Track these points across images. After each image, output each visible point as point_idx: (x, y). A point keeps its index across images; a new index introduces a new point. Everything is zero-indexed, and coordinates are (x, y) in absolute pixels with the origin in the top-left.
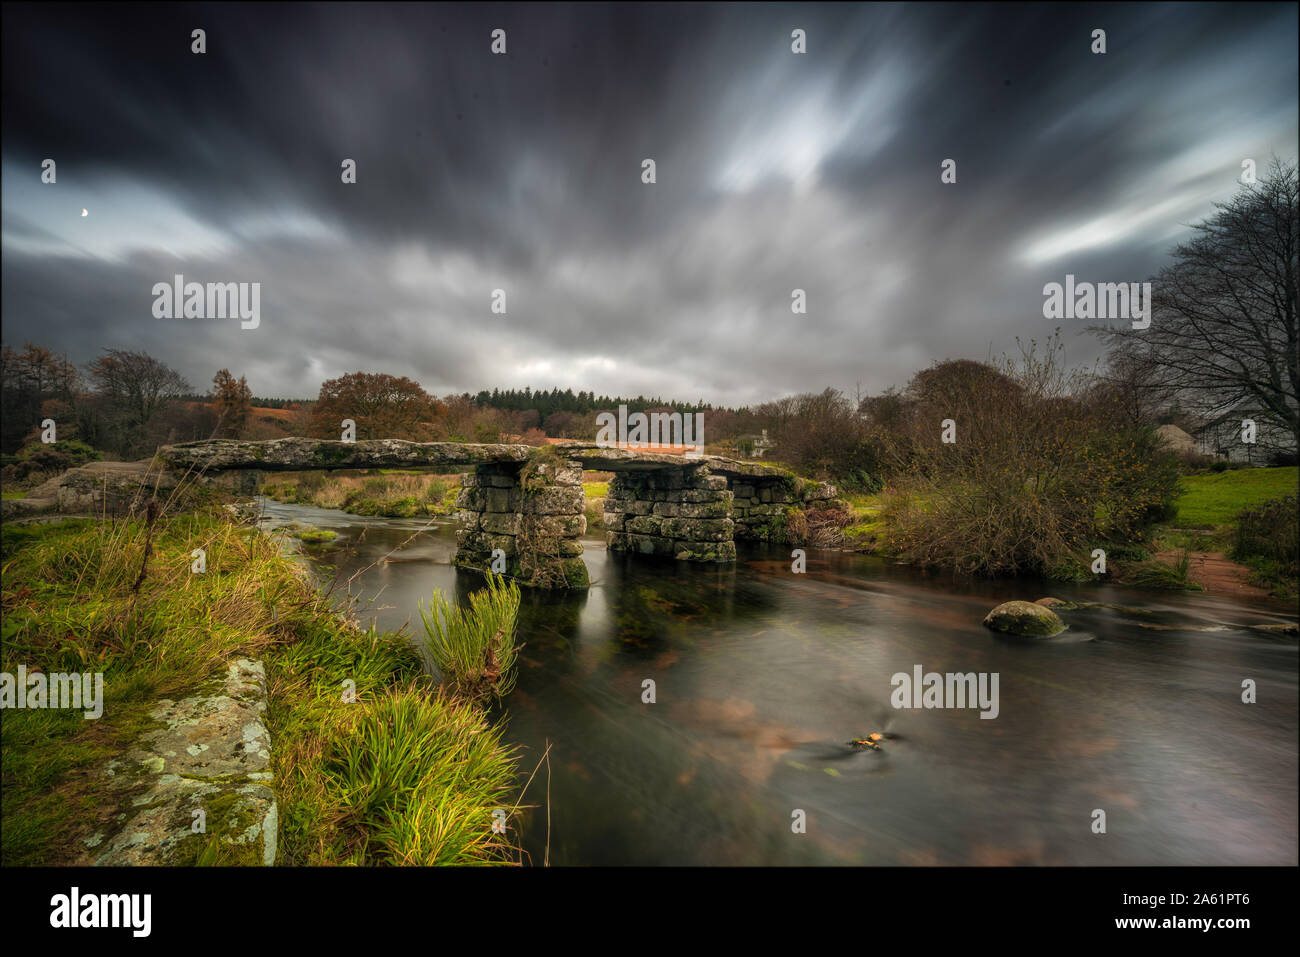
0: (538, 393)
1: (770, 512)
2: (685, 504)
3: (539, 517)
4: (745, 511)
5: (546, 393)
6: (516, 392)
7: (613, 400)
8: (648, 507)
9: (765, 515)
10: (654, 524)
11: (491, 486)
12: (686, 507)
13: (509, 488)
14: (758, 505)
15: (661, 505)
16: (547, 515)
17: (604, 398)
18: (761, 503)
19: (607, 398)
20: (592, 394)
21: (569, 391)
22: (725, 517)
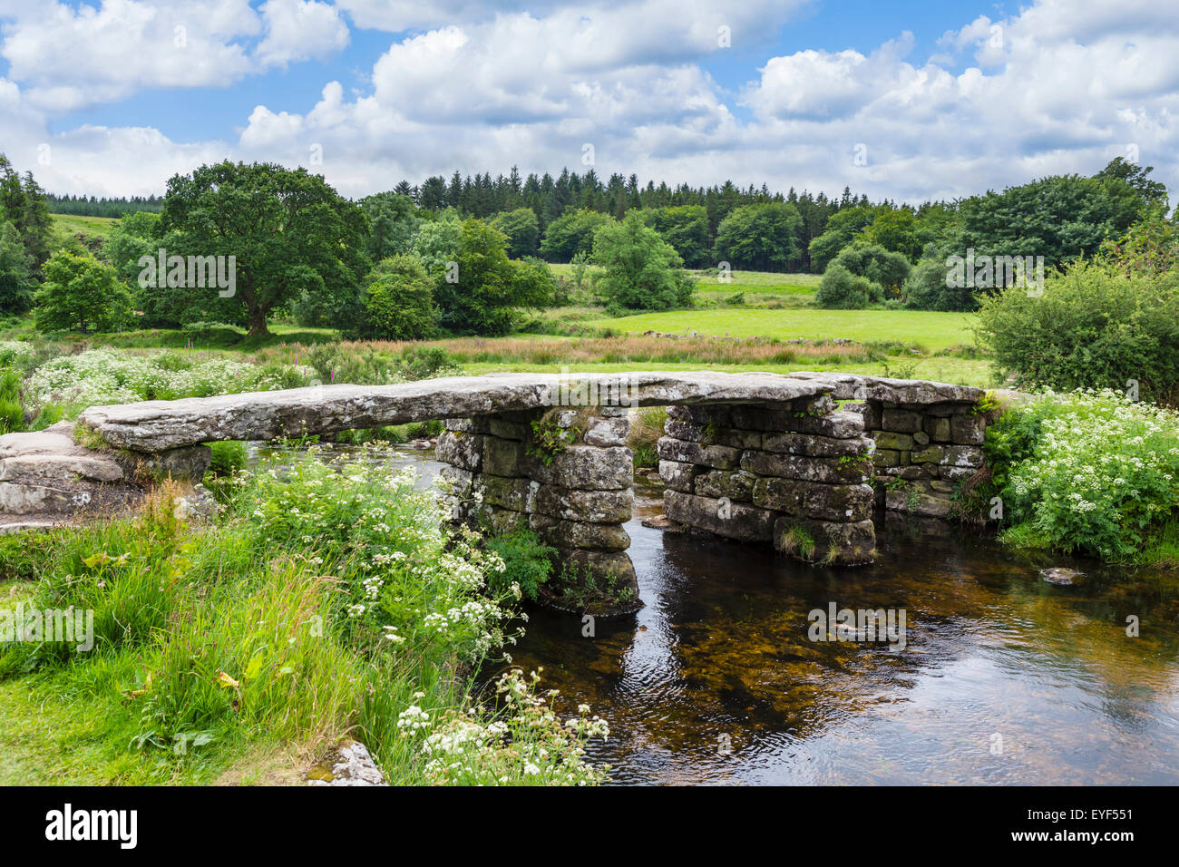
0: (532, 182)
1: (947, 460)
2: (793, 458)
3: (566, 491)
4: (904, 455)
5: (547, 179)
6: (494, 179)
7: (674, 190)
8: (732, 459)
9: (938, 465)
10: (742, 486)
11: (490, 435)
12: (795, 463)
13: (517, 441)
14: (927, 447)
15: (754, 456)
16: (575, 489)
17: (657, 186)
18: (933, 442)
19: (663, 185)
20: (633, 179)
21: (591, 177)
22: (860, 483)
